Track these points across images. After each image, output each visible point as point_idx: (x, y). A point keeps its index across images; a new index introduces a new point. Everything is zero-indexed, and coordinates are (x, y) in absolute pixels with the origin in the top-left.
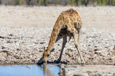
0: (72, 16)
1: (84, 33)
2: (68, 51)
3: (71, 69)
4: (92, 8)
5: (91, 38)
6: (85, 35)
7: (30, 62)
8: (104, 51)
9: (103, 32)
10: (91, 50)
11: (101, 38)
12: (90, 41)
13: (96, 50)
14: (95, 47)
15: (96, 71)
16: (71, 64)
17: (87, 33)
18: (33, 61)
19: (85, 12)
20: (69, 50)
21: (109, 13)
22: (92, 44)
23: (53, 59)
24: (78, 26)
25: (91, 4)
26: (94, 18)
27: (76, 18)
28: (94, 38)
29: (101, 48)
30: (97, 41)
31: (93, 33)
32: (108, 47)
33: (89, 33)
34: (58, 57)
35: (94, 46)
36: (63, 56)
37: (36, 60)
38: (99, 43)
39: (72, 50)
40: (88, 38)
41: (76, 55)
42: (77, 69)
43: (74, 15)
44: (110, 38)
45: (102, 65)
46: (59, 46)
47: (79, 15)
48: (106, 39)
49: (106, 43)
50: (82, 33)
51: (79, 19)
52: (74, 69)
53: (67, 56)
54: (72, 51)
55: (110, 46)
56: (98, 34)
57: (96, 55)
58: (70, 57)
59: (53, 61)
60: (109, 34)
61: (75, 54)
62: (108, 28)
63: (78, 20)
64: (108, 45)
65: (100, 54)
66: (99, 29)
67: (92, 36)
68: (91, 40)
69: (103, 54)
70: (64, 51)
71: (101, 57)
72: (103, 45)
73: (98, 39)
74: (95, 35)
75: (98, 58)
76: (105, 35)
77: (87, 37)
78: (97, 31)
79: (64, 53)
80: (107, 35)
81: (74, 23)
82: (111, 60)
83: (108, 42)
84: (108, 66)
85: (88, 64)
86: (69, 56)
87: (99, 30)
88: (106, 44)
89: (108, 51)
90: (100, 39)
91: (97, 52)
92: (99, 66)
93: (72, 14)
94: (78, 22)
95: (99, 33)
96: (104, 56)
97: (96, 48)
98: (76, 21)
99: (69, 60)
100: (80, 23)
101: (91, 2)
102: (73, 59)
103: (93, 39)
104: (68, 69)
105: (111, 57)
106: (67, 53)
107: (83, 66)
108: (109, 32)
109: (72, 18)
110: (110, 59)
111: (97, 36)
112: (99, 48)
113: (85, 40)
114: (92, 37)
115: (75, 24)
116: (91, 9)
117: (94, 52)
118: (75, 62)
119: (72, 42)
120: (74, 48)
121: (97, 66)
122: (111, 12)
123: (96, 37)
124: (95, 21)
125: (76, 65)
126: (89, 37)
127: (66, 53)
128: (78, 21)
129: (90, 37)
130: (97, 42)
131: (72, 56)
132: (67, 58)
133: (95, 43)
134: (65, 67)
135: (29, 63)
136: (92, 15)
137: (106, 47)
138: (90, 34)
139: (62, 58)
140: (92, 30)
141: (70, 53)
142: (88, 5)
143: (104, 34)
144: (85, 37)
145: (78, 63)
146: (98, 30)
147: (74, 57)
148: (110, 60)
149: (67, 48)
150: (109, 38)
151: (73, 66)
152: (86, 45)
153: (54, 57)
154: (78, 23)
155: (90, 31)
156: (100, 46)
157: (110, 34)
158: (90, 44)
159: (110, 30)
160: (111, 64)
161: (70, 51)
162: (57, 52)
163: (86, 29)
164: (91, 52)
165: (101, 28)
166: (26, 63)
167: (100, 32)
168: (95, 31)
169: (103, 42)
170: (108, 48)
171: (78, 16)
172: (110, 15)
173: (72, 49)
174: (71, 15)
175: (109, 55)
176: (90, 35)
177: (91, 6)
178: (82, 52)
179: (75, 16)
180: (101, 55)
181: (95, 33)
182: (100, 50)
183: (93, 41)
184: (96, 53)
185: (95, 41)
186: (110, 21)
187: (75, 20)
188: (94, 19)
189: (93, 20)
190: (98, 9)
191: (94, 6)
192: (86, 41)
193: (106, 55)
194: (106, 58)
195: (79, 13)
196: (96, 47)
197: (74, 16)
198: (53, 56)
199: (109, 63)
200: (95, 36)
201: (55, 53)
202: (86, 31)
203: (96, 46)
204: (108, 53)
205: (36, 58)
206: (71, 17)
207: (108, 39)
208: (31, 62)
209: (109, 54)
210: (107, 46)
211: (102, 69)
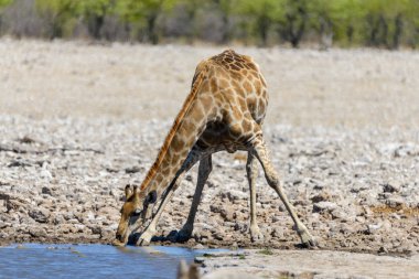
0: (240, 79)
1: (282, 140)
2: (219, 200)
3: (225, 263)
4: (315, 53)
5: (303, 159)
6: (283, 148)
7: (85, 236)
8: (345, 202)
9: (348, 138)
10: (300, 199)
11: (341, 159)
12: (300, 167)
13: (316, 199)
14: (316, 188)
15: (314, 270)
16: (228, 245)
17: (295, 141)
18: (94, 232)
19: (290, 69)
20: (223, 196)
21: (374, 75)
22: (307, 180)
23: (164, 228)
25: (313, 40)
26: (322, 89)
27: (252, 83)
28: (315, 159)
29: (336, 191)
30: (324, 169)
31: (312, 142)
32: (362, 189)
33: (301, 140)
35: (313, 185)
36: (198, 216)
37: (105, 228)
38: (330, 174)
39: (235, 198)
40: (296, 158)
41: (246, 215)
42: (248, 263)
43: (245, 73)
44: (371, 159)
45: (336, 254)
46: (190, 184)
47: (259, 73)
48: (357, 163)
49: (356, 176)
50: (276, 140)
51: (263, 88)
52: (235, 262)
53: (217, 217)
54: (233, 199)
55: (367, 186)
56: (331, 144)
57: (316, 215)
58: (226, 220)
59: (166, 234)
60: (367, 146)
61: (243, 211)
62: (367, 127)
63: (259, 92)
64: (361, 182)
65: (330, 212)
66: (337, 128)
67: (308, 151)
68: (303, 164)
69: (343, 215)
70: (205, 200)
71: (334, 224)
72: (346, 184)
73: (329, 162)
74: (318, 147)
75: (322, 226)
76: (356, 147)
77: (291, 155)
78: (328, 134)
79: (204, 206)
80: (361, 150)
82: (369, 236)
83: (365, 172)
84: (356, 255)
85: (287, 248)
86: (223, 216)
87: (336, 133)
88: (354, 181)
89: (361, 204)
90: (335, 161)
91: (321, 204)
92: (326, 254)
93: (238, 70)
94: (258, 98)
95: (333, 140)
96: (345, 221)
97: (316, 193)
98: (253, 96)
99: (222, 231)
101: (312, 34)
102: (236, 228)
103: (311, 163)
104: (216, 261)
105: (370, 226)
106: (215, 205)
107: (268, 253)
108: (369, 139)
109: (241, 84)
110: (367, 233)
111: (326, 152)
112: (331, 193)
113: (284, 164)
114: (307, 155)
115: (252, 105)
116: (311, 57)
117: (310, 207)
118: (241, 237)
119: (237, 169)
120: (244, 190)
121: (317, 253)
122: (378, 71)
123: (323, 156)
124: (322, 98)
125: (247, 250)
126: (298, 155)
127: (211, 207)
128: (261, 96)
129: (303, 153)
130: (326, 172)
131: (235, 217)
132: (216, 224)
133: (317, 175)
134: (206, 255)
135: (82, 238)
136: (313, 76)
137: (353, 191)
138: (303, 144)
140: (310, 131)
141: (228, 207)
142: (301, 44)
143: (352, 145)
144: (283, 153)
145: (252, 241)
146: (333, 132)
147: (241, 223)
148: (365, 236)
149: (217, 191)
150: (366, 160)
151: (234, 252)
152: (286, 183)
153: (170, 219)
155: (303, 133)
156: (332, 186)
157: (371, 145)
158: (301, 177)
159: (376, 132)
160: (369, 248)
161: (227, 199)
162: (182, 203)
163: (289, 127)
164: (299, 206)
165: (343, 123)
166: (70, 240)
167: (340, 140)
168: (323, 135)
169: (344, 170)
170: (362, 192)
171: (256, 75)
172: (376, 80)
173: (235, 193)
175: (361, 219)
176: (303, 148)
177: (312, 48)
178: (269, 206)
179: (250, 78)
180: (334, 218)
181: (321, 139)
182: (331, 199)
183: (311, 169)
184: (317, 210)
185: (317, 169)
186: (377, 100)
187: (251, 92)
188: (319, 93)
189: (315, 97)
190: (336, 59)
191: (323, 48)
192: (287, 167)
193: (351, 218)
194: (350, 228)
195: (257, 65)
196: (321, 188)
197: (245, 79)
198: (167, 215)
199: (362, 246)
200: (320, 151)
201: (175, 205)
202: (291, 132)
203: (320, 184)
204: (360, 211)
205: (108, 222)
207: (363, 164)
208: (87, 234)
209: (362, 215)
210: (358, 188)
211: (336, 265)
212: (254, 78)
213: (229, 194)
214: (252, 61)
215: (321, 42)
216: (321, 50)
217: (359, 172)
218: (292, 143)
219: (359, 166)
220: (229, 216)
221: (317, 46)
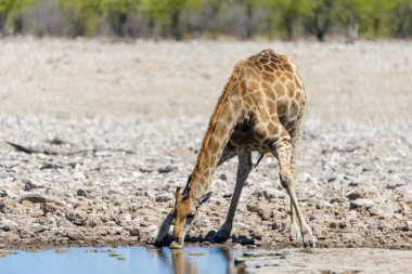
0: (272, 81)
1: (313, 137)
2: (255, 198)
3: (266, 262)
4: (342, 47)
5: (336, 155)
6: (315, 144)
7: (123, 238)
8: (381, 199)
9: (378, 132)
10: (336, 196)
11: (374, 155)
12: (333, 164)
13: (353, 197)
14: (352, 185)
15: (355, 269)
16: (268, 246)
17: (326, 137)
18: (132, 234)
19: (317, 63)
20: (259, 195)
21: (402, 68)
22: (341, 177)
23: (202, 229)
24: (292, 116)
25: (339, 32)
26: (350, 83)
27: (284, 85)
28: (348, 155)
29: (372, 188)
30: (358, 165)
31: (344, 138)
32: (398, 185)
33: (333, 136)
34: (223, 222)
35: (348, 182)
36: (237, 216)
37: (143, 230)
38: (364, 170)
39: (271, 196)
40: (328, 155)
41: (283, 214)
42: (288, 262)
43: (279, 74)
44: (404, 154)
45: (376, 251)
46: (224, 183)
47: (295, 74)
48: (390, 159)
49: (390, 172)
50: (307, 137)
51: (297, 90)
52: (276, 262)
53: (254, 216)
54: (269, 198)
55: (402, 182)
56: (363, 139)
57: (354, 212)
58: (263, 219)
59: (204, 235)
60: (399, 141)
61: (280, 210)
62: (397, 121)
63: (291, 94)
64: (395, 178)
65: (367, 209)
66: (367, 123)
67: (341, 147)
68: (336, 161)
69: (380, 212)
70: (241, 199)
71: (372, 221)
72: (381, 180)
73: (362, 158)
74: (350, 143)
75: (360, 224)
76: (388, 142)
77: (324, 152)
78: (357, 129)
79: (241, 206)
80: (393, 144)
81: (279, 103)
82: (408, 233)
83: (398, 168)
84: (396, 252)
85: (326, 246)
86: (261, 215)
87: (366, 127)
88: (388, 176)
89: (397, 201)
90: (368, 157)
91: (358, 202)
92: (365, 252)
93: (272, 71)
94: (290, 100)
95: (365, 135)
96: (383, 218)
97: (353, 190)
99: (259, 230)
100: (297, 103)
101: (336, 27)
102: (274, 227)
103: (344, 159)
104: (258, 261)
105: (409, 223)
106: (252, 205)
107: (308, 252)
108: (399, 133)
109: (272, 86)
110: (405, 229)
111: (358, 148)
112: (367, 190)
113: (317, 161)
114: (339, 151)
115: (282, 108)
116: (337, 50)
117: (347, 204)
118: (279, 237)
119: (270, 167)
120: (279, 188)
121: (357, 251)
122: (407, 63)
123: (355, 152)
124: (350, 93)
125: (286, 249)
126: (331, 152)
127: (248, 206)
128: (294, 98)
129: (335, 149)
130: (360, 168)
131: (272, 216)
132: (254, 223)
133: (351, 171)
134: (245, 255)
135: (121, 240)
136: (342, 71)
137: (389, 187)
138: (335, 141)
139: (234, 224)
140: (340, 127)
141: (264, 206)
142: (326, 37)
143: (383, 140)
144: (316, 150)
145: (291, 240)
146: (362, 126)
147: (279, 222)
148: (404, 233)
149: (253, 189)
150: (400, 155)
151: (274, 252)
152: (321, 180)
153: (207, 219)
154: (294, 105)
155: (334, 129)
156: (367, 183)
157: (403, 139)
158: (335, 174)
159: (406, 127)
160: (407, 244)
161: (263, 198)
162: (218, 203)
163: (318, 122)
164: (336, 204)
165: (372, 119)
166: (109, 242)
167: (371, 135)
168: (353, 130)
169: (378, 166)
170: (398, 188)
171: (290, 77)
172: (405, 72)
173: (271, 191)
174: (267, 77)
175: (399, 216)
176: (335, 145)
177: (339, 42)
178: (305, 204)
179: (283, 80)
180: (372, 215)
181: (351, 134)
182: (368, 195)
183: (344, 165)
184: (354, 207)
185: (351, 165)
186: (406, 93)
187: (283, 93)
188: (347, 87)
189: (343, 91)
190: (363, 52)
191: (350, 41)
192: (320, 164)
193: (389, 215)
194: (388, 225)
196: (356, 185)
197: (278, 80)
198: (204, 215)
199: (401, 242)
200: (352, 147)
201: (211, 204)
202: (320, 128)
203: (355, 181)
204: (398, 208)
205: (146, 223)
206: (268, 83)
207: (396, 159)
208: (125, 236)
209: (400, 212)
210: (394, 184)
211: (377, 263)
212: (288, 80)
213: (265, 193)
214: (289, 62)
215: (347, 35)
216: (347, 42)
217: (393, 167)
218: (323, 139)
219: (391, 162)
220: (266, 216)
221: (343, 38)
